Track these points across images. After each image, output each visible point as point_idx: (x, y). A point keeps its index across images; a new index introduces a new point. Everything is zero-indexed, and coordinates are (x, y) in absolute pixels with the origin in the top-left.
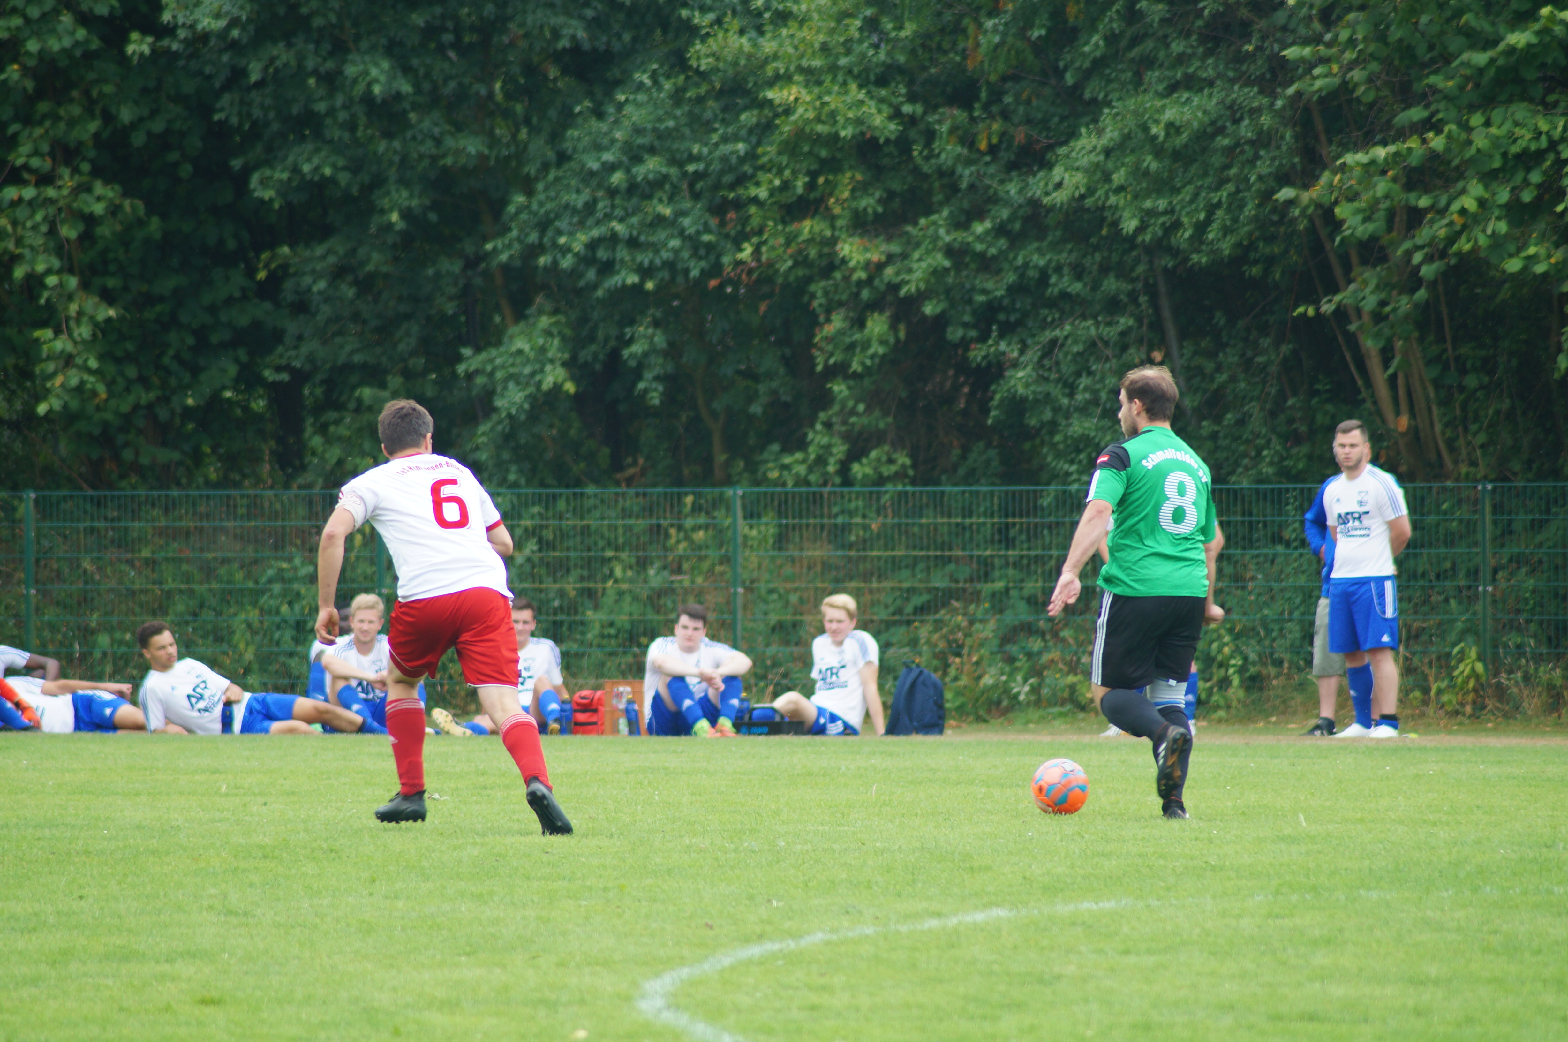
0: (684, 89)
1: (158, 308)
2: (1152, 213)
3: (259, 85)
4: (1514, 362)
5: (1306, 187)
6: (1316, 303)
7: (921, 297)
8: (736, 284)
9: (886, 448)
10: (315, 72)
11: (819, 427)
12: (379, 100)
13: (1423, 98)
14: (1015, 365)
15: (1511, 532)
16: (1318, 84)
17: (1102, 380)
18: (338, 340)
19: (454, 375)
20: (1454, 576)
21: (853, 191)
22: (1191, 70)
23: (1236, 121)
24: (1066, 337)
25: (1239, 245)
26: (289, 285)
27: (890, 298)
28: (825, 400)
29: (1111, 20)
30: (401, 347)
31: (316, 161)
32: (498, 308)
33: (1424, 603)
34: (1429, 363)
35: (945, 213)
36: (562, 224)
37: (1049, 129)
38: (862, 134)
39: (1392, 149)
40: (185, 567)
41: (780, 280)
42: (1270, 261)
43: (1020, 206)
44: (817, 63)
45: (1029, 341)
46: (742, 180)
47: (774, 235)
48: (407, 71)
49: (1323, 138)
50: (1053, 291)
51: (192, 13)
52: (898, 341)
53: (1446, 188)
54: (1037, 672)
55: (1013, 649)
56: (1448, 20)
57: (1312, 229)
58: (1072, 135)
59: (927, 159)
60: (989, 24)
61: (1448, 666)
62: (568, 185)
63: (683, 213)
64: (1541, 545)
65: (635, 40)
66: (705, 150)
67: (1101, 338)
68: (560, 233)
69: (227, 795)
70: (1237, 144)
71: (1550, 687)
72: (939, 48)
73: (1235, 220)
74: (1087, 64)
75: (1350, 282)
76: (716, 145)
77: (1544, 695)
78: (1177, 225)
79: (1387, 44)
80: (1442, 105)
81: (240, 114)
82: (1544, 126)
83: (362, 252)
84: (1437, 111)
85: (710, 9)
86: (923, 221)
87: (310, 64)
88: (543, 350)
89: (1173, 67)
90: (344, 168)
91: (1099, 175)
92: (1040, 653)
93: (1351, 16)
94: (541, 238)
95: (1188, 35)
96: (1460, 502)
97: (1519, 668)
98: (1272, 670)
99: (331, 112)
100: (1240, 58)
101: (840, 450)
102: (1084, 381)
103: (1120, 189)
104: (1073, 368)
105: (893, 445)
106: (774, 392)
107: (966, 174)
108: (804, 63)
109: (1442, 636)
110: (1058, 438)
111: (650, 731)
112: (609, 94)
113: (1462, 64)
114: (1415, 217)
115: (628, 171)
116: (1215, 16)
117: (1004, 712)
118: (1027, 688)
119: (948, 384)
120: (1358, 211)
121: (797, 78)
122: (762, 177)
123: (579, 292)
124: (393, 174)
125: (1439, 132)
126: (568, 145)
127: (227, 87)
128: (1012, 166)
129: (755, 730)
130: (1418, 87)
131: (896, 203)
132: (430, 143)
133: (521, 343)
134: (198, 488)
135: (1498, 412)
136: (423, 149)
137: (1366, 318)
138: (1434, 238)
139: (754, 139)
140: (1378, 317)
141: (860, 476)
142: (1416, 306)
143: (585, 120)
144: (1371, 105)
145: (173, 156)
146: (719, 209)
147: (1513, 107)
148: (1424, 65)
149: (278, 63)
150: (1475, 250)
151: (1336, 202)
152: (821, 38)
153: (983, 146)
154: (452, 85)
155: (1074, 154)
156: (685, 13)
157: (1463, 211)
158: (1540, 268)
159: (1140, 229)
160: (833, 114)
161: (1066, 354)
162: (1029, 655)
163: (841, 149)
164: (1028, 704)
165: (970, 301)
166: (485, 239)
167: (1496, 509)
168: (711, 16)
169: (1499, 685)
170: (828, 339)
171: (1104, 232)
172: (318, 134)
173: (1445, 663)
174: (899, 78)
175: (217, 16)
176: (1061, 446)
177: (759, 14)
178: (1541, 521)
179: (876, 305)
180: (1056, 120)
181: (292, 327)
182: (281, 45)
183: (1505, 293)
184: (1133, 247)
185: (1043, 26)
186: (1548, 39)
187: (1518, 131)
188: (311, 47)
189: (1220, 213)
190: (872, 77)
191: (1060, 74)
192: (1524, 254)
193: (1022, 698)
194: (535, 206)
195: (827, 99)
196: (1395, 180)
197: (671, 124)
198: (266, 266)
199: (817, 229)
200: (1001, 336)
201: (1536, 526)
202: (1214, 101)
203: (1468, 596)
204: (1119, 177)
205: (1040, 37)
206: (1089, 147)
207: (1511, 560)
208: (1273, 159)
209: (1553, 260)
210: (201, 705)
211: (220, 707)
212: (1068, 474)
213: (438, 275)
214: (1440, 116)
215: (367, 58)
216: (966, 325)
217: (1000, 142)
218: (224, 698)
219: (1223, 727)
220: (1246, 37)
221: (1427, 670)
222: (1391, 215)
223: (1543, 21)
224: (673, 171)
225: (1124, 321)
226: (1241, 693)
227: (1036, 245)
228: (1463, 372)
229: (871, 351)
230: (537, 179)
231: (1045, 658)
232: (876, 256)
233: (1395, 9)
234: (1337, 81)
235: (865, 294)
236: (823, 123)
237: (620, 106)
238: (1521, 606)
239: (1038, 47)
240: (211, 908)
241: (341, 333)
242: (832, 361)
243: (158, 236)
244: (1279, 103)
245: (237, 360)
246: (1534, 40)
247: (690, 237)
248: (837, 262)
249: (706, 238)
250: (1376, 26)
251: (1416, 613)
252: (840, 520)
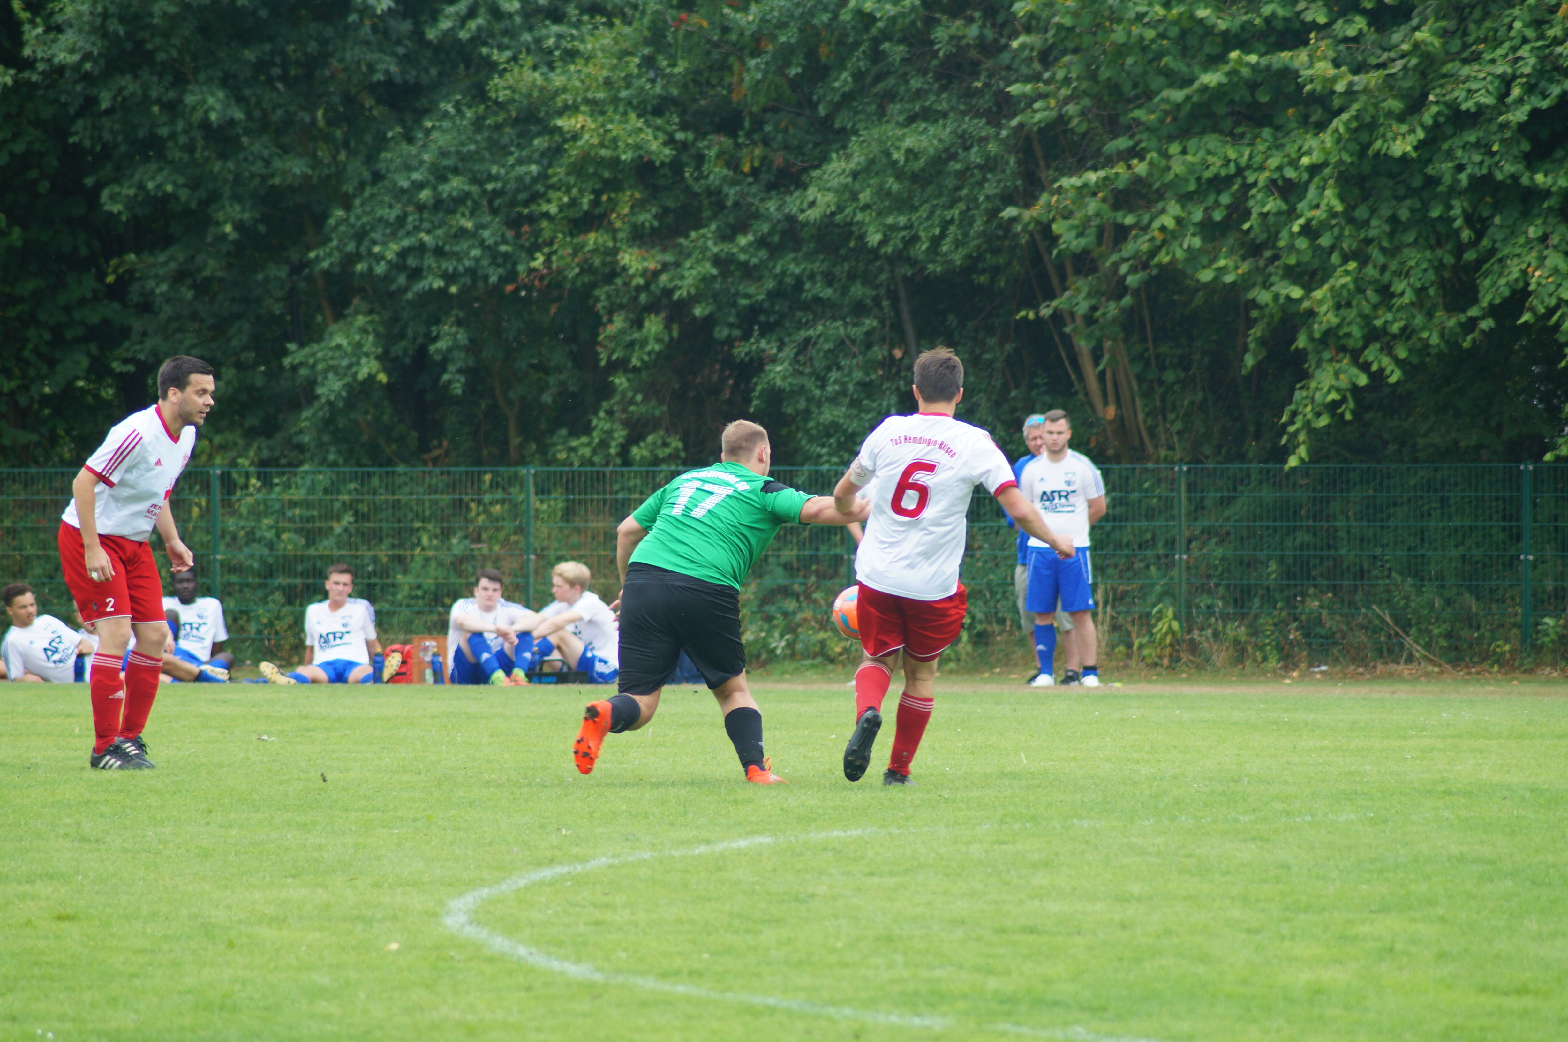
0: (484, 118)
1: (19, 307)
2: (894, 228)
3: (109, 112)
4: (1207, 360)
5: (1027, 206)
6: (1036, 307)
7: (692, 300)
8: (529, 288)
9: (662, 433)
10: (158, 101)
11: (602, 414)
12: (215, 126)
13: (1129, 129)
14: (774, 360)
15: (1203, 508)
16: (1038, 117)
17: (850, 374)
18: (179, 336)
19: (281, 367)
20: (1154, 546)
21: (632, 207)
22: (927, 104)
23: (967, 149)
24: (819, 336)
25: (969, 256)
26: (135, 288)
27: (665, 301)
28: (607, 391)
29: (859, 59)
30: (235, 343)
31: (159, 179)
32: (319, 309)
33: (1128, 569)
34: (1133, 360)
35: (713, 227)
36: (376, 235)
37: (804, 154)
38: (641, 157)
39: (1102, 173)
40: (42, 536)
41: (568, 286)
42: (996, 271)
43: (779, 221)
44: (601, 95)
45: (786, 340)
46: (535, 197)
47: (563, 246)
48: (240, 99)
49: (1042, 163)
50: (806, 296)
51: (50, 48)
52: (671, 339)
53: (1148, 208)
54: (791, 629)
55: (771, 609)
56: (1150, 62)
57: (1032, 243)
58: (824, 159)
59: (697, 179)
60: (752, 63)
61: (1148, 624)
62: (382, 201)
63: (483, 227)
64: (1228, 519)
65: (440, 74)
66: (503, 171)
67: (849, 337)
68: (374, 243)
69: (80, 736)
70: (968, 169)
71: (1236, 642)
72: (708, 83)
73: (966, 235)
74: (837, 98)
75: (1065, 289)
76: (513, 166)
77: (1231, 650)
78: (915, 239)
79: (1097, 82)
80: (1145, 136)
81: (92, 137)
82: (1232, 154)
83: (199, 259)
84: (1141, 141)
85: (508, 48)
86: (693, 234)
87: (154, 94)
88: (359, 345)
89: (912, 100)
90: (184, 185)
91: (847, 195)
92: (794, 613)
93: (1067, 58)
94: (358, 247)
95: (925, 73)
96: (1159, 481)
97: (1210, 625)
98: (996, 628)
99: (173, 136)
100: (971, 93)
101: (620, 434)
102: (834, 375)
103: (866, 207)
104: (824, 363)
105: (667, 430)
106: (562, 384)
107: (732, 193)
108: (590, 95)
109: (1143, 597)
110: (811, 424)
111: (453, 680)
112: (418, 122)
113: (1162, 100)
114: (1121, 233)
115: (435, 189)
116: (948, 56)
117: (763, 665)
118: (783, 643)
119: (715, 377)
120: (1073, 227)
121: (583, 108)
122: (552, 194)
123: (391, 295)
124: (227, 191)
125: (1142, 159)
126: (381, 166)
127: (80, 114)
128: (771, 187)
129: (545, 679)
130: (1124, 120)
131: (670, 219)
132: (260, 164)
133: (339, 339)
134: (54, 466)
135: (1192, 403)
136: (254, 169)
137: (1079, 321)
138: (1138, 251)
139: (545, 162)
140: (1090, 320)
141: (638, 458)
142: (1123, 311)
143: (397, 143)
144: (1084, 135)
145: (33, 174)
146: (515, 223)
147: (1206, 138)
148: (1129, 101)
149: (126, 93)
150: (1173, 262)
151: (1053, 220)
152: (605, 73)
153: (746, 168)
154: (280, 112)
155: (826, 177)
156: (485, 50)
157: (1163, 228)
158: (1229, 278)
159: (883, 243)
160: (615, 140)
161: (818, 351)
162: (785, 614)
163: (622, 171)
164: (785, 657)
165: (735, 304)
166: (309, 248)
167: (1191, 487)
168: (508, 54)
169: (1192, 641)
170: (611, 338)
171: (852, 244)
172: (161, 155)
173: (1146, 621)
174: (673, 109)
175: (72, 51)
176: (814, 432)
177: (550, 52)
178: (1229, 498)
179: (652, 308)
180: (810, 146)
181: (137, 325)
182: (129, 77)
183: (1199, 299)
184: (877, 257)
185: (800, 65)
186: (1236, 79)
187: (1210, 159)
188: (155, 78)
189: (952, 229)
190: (649, 108)
191: (814, 106)
192: (1215, 266)
193: (779, 652)
194: (352, 220)
195: (609, 126)
196: (1104, 200)
197: (472, 147)
198: (115, 271)
199: (600, 240)
200: (762, 335)
201: (1225, 502)
202: (948, 130)
203: (1166, 563)
204: (865, 197)
205: (797, 75)
206: (839, 171)
207: (1203, 532)
208: (999, 181)
209: (1240, 271)
210: (56, 657)
211: (73, 658)
212: (819, 456)
213: (267, 279)
214: (1143, 145)
215: (205, 89)
216: (731, 326)
217: (762, 165)
218: (76, 651)
219: (953, 677)
220: (976, 75)
221: (1130, 628)
222: (1101, 232)
223: (1232, 64)
224: (475, 189)
225: (869, 323)
226: (969, 648)
227: (792, 255)
228: (1163, 368)
229: (648, 348)
230: (354, 196)
231: (799, 617)
232: (652, 265)
233: (1104, 52)
234: (1054, 114)
235: (643, 298)
236: (606, 147)
237: (428, 132)
238: (1211, 572)
239: (794, 83)
240: (66, 835)
241: (179, 330)
242: (614, 357)
243: (19, 244)
244: (1004, 133)
245: (89, 354)
246: (1225, 80)
247: (489, 248)
248: (618, 270)
249: (503, 248)
250: (1088, 66)
251: (1121, 578)
252: (620, 496)
